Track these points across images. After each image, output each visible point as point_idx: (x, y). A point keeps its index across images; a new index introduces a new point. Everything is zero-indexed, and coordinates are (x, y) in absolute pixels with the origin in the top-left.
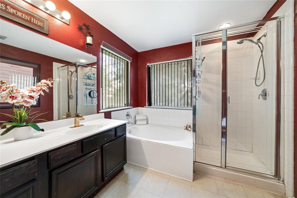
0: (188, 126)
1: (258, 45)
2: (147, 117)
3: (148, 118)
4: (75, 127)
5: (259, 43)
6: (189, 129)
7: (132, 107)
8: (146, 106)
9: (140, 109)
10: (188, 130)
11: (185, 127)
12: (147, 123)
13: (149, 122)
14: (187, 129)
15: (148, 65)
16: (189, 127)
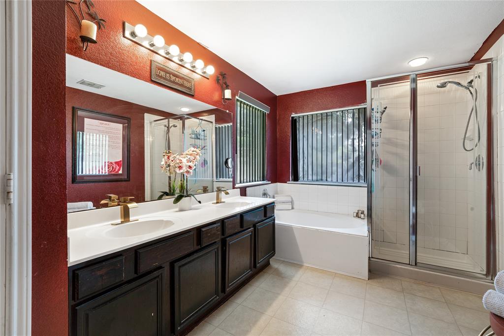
0: (360, 212)
1: (470, 91)
2: (292, 198)
3: (294, 199)
4: (217, 203)
5: (470, 88)
6: (362, 215)
7: (270, 182)
8: (290, 181)
9: (279, 185)
10: (360, 218)
11: (355, 214)
12: (293, 208)
13: (294, 207)
14: (357, 216)
15: (292, 116)
16: (362, 213)
